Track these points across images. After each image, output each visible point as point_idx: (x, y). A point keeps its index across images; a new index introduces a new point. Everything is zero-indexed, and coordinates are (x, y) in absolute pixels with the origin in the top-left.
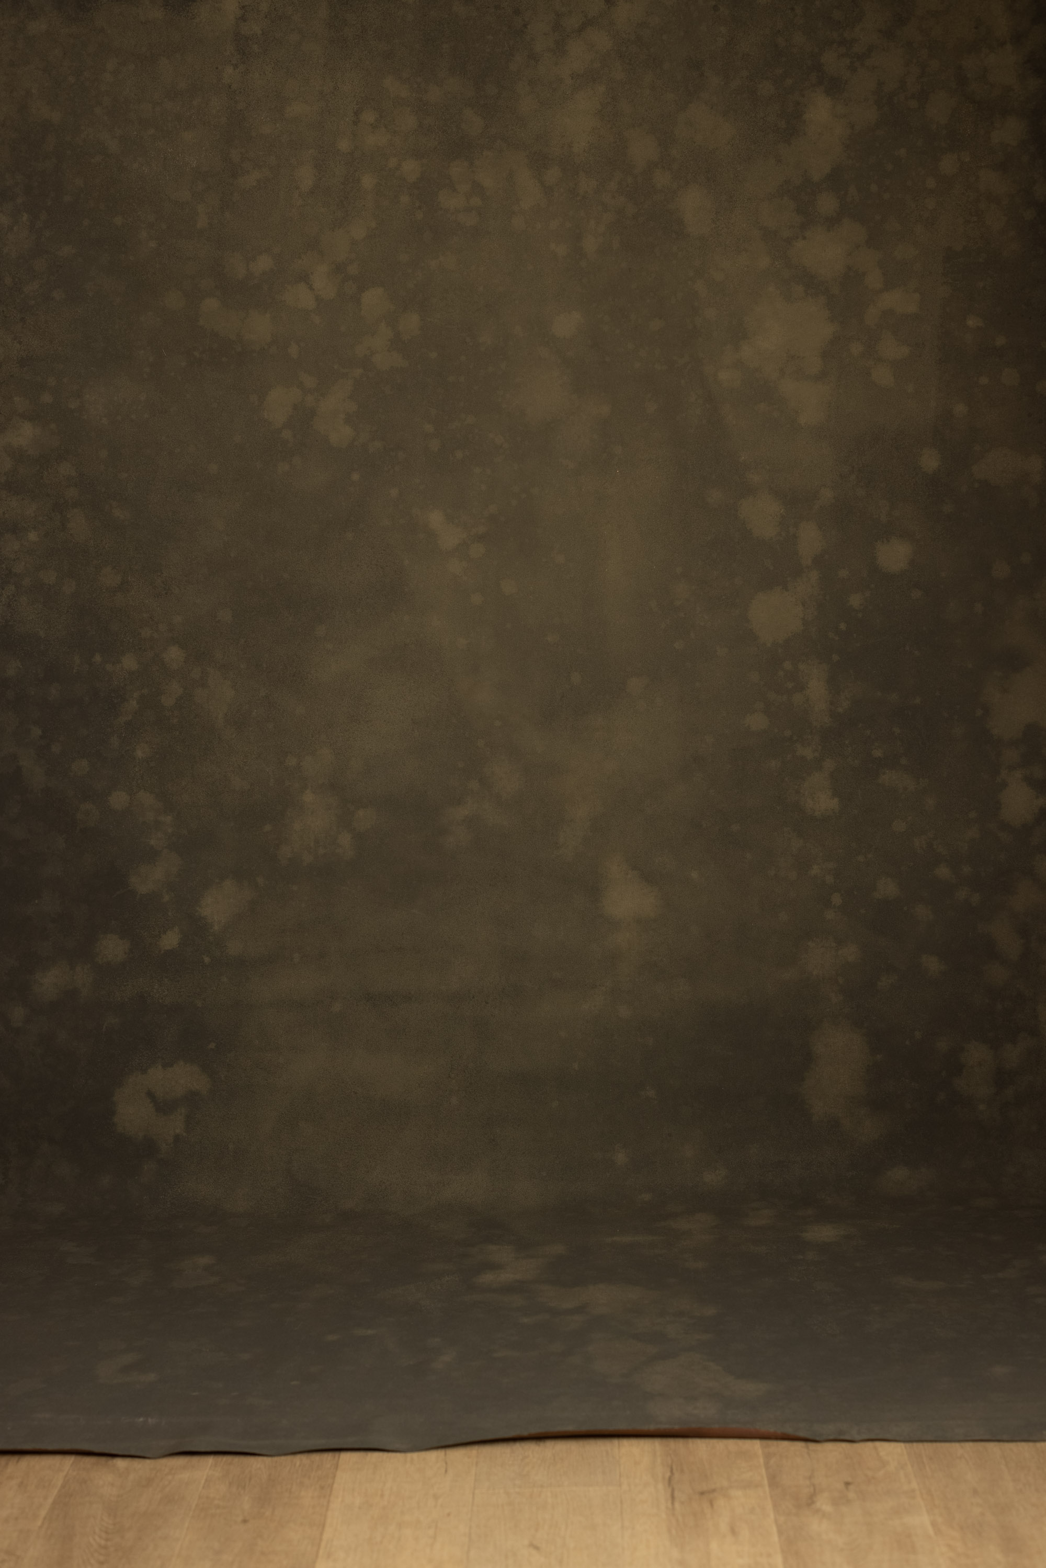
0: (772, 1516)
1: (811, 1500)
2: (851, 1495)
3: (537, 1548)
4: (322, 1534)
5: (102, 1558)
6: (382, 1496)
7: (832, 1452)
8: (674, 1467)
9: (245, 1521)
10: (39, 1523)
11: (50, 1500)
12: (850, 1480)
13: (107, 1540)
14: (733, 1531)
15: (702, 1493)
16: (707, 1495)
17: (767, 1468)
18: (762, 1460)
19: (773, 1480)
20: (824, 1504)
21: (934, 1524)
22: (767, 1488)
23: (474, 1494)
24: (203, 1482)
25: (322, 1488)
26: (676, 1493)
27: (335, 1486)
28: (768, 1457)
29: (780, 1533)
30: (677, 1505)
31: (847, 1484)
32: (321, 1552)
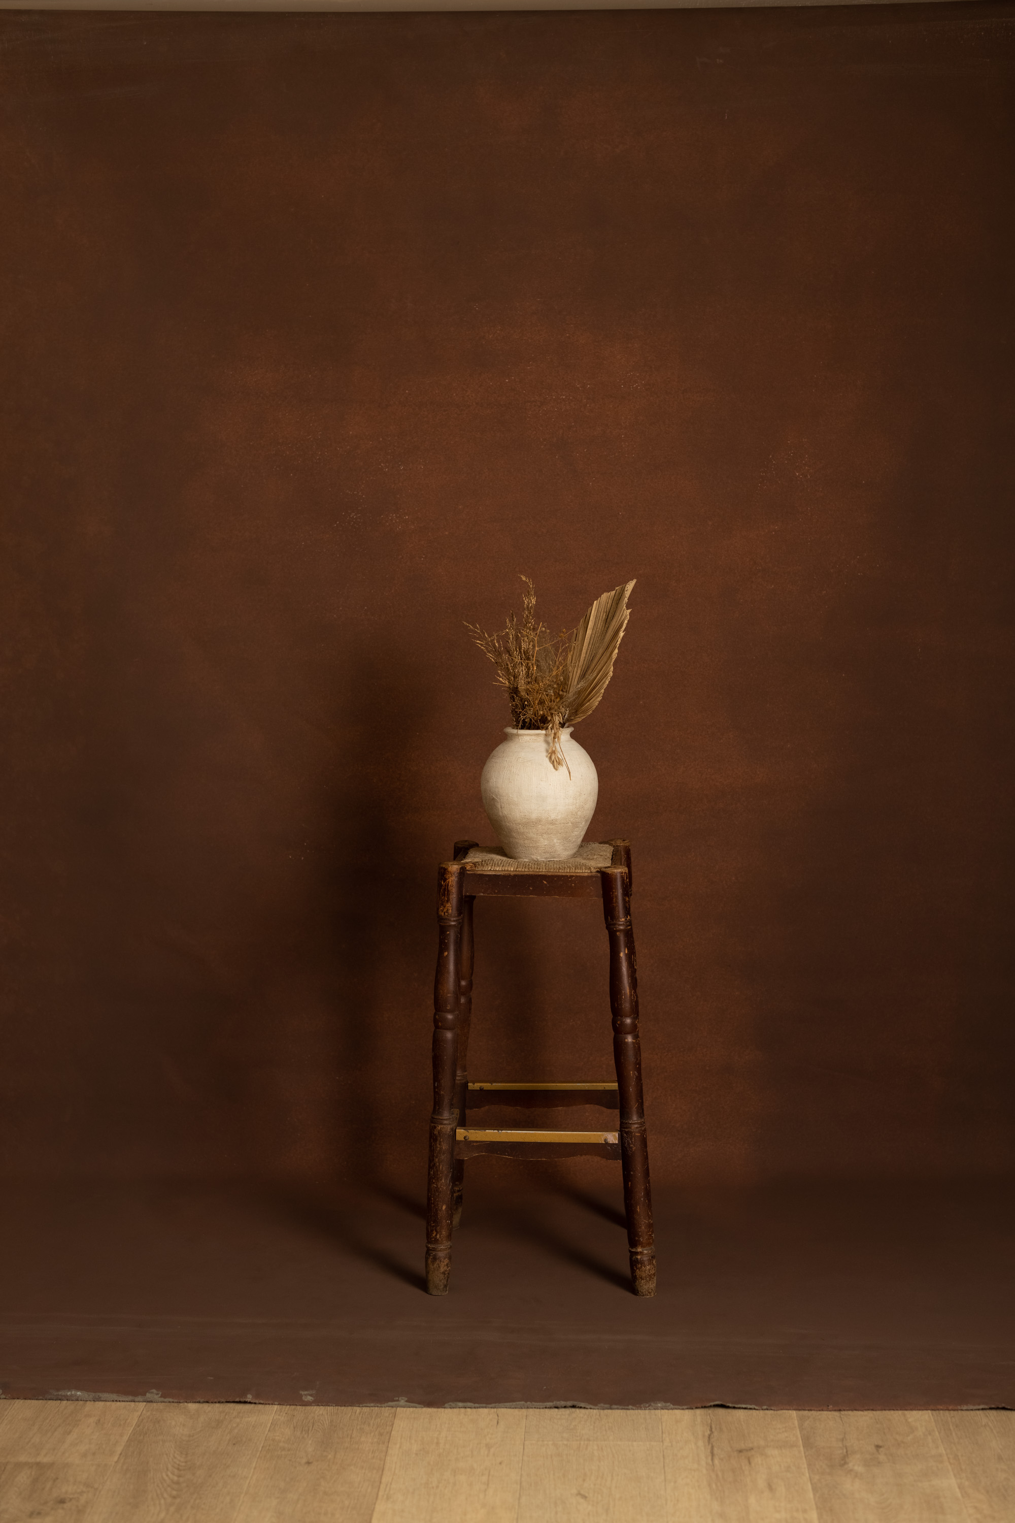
0: (807, 1475)
1: (844, 1461)
2: (882, 1457)
3: (585, 1497)
4: (381, 1478)
5: (174, 1493)
6: (438, 1443)
7: (863, 1419)
8: (713, 1426)
9: (308, 1463)
10: (116, 1459)
11: (126, 1438)
12: (880, 1443)
13: (179, 1476)
14: (770, 1488)
15: (740, 1451)
16: (745, 1453)
17: (801, 1428)
18: (796, 1423)
19: (808, 1442)
20: (856, 1464)
21: (960, 1487)
22: (802, 1448)
23: (524, 1444)
24: (269, 1425)
25: (381, 1434)
26: (716, 1450)
27: (393, 1433)
28: (801, 1420)
29: (815, 1490)
30: (716, 1462)
31: (878, 1447)
32: (381, 1494)
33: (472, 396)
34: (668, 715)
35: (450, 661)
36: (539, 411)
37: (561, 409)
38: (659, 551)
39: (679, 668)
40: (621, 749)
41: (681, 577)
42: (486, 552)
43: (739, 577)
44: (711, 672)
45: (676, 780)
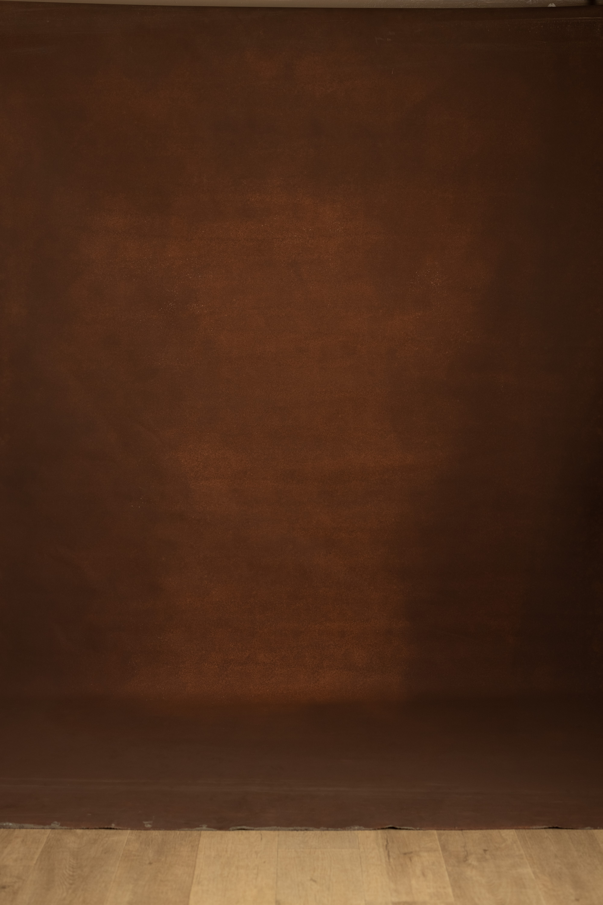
0: (445, 867)
1: (465, 859)
2: (488, 856)
3: (315, 881)
4: (194, 871)
5: (71, 882)
6: (226, 851)
7: (476, 835)
8: (388, 839)
9: (150, 863)
10: (35, 862)
11: (40, 850)
12: (486, 848)
13: (73, 872)
14: (424, 874)
15: (405, 854)
16: (408, 855)
17: (440, 840)
18: (437, 837)
19: (444, 848)
20: (472, 860)
21: (534, 873)
22: (441, 852)
23: (278, 851)
24: (125, 842)
25: (192, 846)
26: (391, 854)
27: (200, 845)
28: (440, 835)
29: (450, 875)
30: (391, 860)
31: (485, 851)
32: (194, 880)
33: (242, 235)
34: (356, 423)
35: (227, 391)
36: (281, 244)
37: (294, 243)
38: (351, 327)
39: (362, 396)
40: (328, 444)
41: (364, 342)
42: (249, 327)
43: (397, 343)
44: (381, 398)
45: (360, 462)
